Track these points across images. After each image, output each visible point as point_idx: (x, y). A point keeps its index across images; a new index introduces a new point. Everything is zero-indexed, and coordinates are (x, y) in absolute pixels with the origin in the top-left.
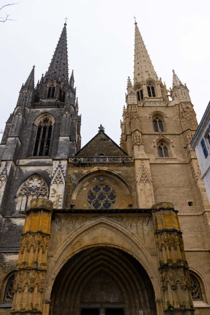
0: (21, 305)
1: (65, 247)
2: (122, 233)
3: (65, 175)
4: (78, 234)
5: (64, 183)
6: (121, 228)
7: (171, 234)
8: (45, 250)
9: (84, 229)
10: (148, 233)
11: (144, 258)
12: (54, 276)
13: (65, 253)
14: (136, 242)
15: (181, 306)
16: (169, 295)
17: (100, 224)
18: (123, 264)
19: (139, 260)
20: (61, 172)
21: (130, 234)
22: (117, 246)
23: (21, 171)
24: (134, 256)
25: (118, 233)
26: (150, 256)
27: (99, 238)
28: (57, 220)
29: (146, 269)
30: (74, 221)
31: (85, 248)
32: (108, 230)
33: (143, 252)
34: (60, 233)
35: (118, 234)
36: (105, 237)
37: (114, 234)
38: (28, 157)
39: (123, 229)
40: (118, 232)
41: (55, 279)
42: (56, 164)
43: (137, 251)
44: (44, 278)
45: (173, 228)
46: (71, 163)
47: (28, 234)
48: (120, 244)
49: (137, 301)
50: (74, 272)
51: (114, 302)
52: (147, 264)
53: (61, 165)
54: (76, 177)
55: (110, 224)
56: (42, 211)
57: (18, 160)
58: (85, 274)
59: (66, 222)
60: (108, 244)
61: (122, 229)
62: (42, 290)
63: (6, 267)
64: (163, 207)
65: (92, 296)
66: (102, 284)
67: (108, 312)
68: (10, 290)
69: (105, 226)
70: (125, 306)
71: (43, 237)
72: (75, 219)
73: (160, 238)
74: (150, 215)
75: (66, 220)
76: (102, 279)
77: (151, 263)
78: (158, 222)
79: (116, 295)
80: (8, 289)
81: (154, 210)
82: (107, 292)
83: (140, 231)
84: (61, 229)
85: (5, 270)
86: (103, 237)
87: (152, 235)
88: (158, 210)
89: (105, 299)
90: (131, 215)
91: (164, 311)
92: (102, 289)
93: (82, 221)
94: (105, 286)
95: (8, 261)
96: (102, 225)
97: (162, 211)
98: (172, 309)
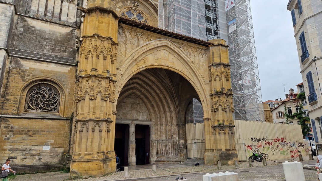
0: (94, 113)
1: (131, 61)
2: (182, 60)
4: (143, 51)
6: (183, 55)
7: (225, 67)
8: (114, 60)
9: (150, 48)
10: (203, 64)
11: (198, 85)
13: (130, 68)
14: (194, 70)
15: (229, 124)
16: (220, 115)
17: (163, 47)
19: (194, 86)
21: (190, 62)
22: (178, 70)
24: (191, 82)
25: (179, 59)
26: (204, 84)
27: (162, 60)
28: (121, 31)
29: (199, 93)
30: (139, 37)
31: (149, 67)
32: (170, 54)
33: (198, 80)
34: (124, 46)
36: (168, 60)
37: (175, 59)
39: (185, 56)
40: (179, 58)
41: (120, 92)
43: (193, 77)
45: (227, 63)
48: (180, 70)
51: (142, 119)
52: (201, 90)
59: (130, 36)
60: (170, 67)
63: (26, 75)
64: (221, 43)
65: (124, 114)
66: (133, 104)
67: (138, 127)
68: (31, 100)
69: (168, 50)
70: (152, 124)
71: (112, 45)
72: (141, 35)
73: (216, 69)
74: (206, 49)
75: (130, 34)
76: (133, 100)
77: (204, 89)
78: (215, 55)
79: (145, 114)
80: (28, 100)
81: (213, 44)
82: (137, 111)
83: (197, 61)
84: (125, 42)
85: (25, 78)
86: (166, 60)
87: (206, 66)
88: (216, 45)
89: (135, 116)
90: (191, 45)
91: (212, 127)
92: (133, 108)
93: (147, 39)
94: (135, 106)
95: (28, 68)
96: (165, 48)
97: (220, 46)
98: (222, 125)
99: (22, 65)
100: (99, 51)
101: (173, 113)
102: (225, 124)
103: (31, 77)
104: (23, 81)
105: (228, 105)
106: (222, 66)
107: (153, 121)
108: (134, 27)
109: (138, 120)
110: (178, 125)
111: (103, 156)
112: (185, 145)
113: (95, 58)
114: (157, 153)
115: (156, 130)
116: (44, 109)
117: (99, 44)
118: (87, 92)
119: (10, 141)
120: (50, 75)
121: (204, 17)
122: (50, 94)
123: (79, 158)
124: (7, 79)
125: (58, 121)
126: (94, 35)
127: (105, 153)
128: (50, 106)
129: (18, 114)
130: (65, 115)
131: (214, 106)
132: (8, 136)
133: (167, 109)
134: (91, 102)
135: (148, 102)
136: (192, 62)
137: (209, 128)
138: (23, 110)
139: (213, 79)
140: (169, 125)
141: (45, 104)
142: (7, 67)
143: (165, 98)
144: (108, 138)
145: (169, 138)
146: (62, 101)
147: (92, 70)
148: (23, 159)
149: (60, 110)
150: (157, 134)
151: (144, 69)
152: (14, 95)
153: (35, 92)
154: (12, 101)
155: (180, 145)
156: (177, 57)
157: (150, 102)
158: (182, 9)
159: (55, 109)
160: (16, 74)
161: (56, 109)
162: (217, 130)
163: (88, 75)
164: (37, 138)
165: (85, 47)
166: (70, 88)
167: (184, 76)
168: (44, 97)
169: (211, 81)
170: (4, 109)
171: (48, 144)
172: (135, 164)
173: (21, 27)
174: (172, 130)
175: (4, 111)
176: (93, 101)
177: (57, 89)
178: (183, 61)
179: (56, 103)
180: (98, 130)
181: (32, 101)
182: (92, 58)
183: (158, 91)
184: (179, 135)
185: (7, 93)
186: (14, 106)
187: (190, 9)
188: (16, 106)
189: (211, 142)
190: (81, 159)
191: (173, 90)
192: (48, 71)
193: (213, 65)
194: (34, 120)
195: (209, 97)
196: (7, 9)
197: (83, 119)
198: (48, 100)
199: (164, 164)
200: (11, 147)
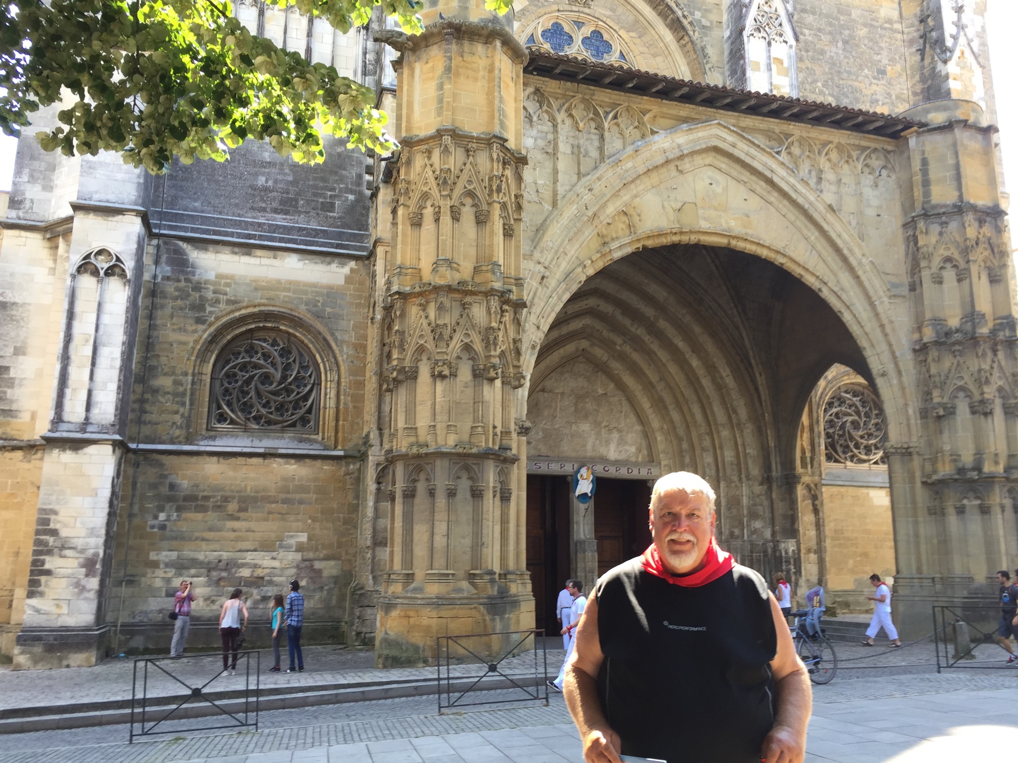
2: (785, 202)
4: (624, 181)
6: (787, 182)
7: (983, 224)
8: (512, 222)
9: (649, 166)
10: (879, 215)
11: (860, 307)
13: (572, 252)
14: (839, 242)
16: (961, 433)
17: (704, 155)
19: (843, 310)
21: (821, 207)
22: (769, 248)
24: (825, 294)
25: (772, 199)
26: (886, 299)
27: (701, 212)
29: (863, 342)
30: (606, 125)
31: (650, 243)
32: (732, 184)
33: (860, 283)
35: (770, 203)
36: (723, 208)
37: (754, 202)
39: (797, 184)
40: (774, 197)
41: (538, 348)
43: (835, 275)
44: (521, 336)
45: (990, 204)
48: (779, 245)
52: (870, 326)
55: (748, 160)
60: (734, 237)
61: (793, 187)
63: (208, 300)
64: (962, 117)
65: (547, 435)
66: (580, 397)
68: (227, 392)
69: (723, 166)
71: (504, 163)
72: (611, 116)
73: (941, 234)
74: (889, 148)
75: (570, 115)
76: (582, 383)
77: (886, 323)
78: (934, 173)
79: (630, 437)
80: (218, 390)
81: (922, 125)
82: (597, 424)
83: (850, 204)
84: (550, 150)
85: (204, 310)
86: (716, 209)
87: (893, 222)
88: (941, 129)
89: (589, 447)
90: (824, 138)
91: (924, 483)
92: (581, 414)
93: (635, 128)
94: (590, 406)
95: (211, 276)
96: (710, 158)
97: (958, 132)
98: (974, 475)
99: (193, 266)
100: (458, 191)
101: (749, 430)
103: (222, 306)
104: (200, 321)
105: (1001, 388)
106: (970, 218)
107: (663, 463)
108: (583, 87)
109: (604, 460)
110: (768, 480)
111: (492, 587)
113: (446, 219)
116: (269, 422)
117: (459, 164)
118: (421, 349)
119: (167, 533)
120: (285, 296)
122: (287, 367)
123: (407, 592)
124: (151, 317)
125: (318, 463)
126: (439, 134)
127: (497, 576)
128: (287, 410)
129: (189, 440)
130: (340, 439)
131: (936, 393)
132: (162, 516)
133: (720, 415)
134: (440, 387)
135: (640, 387)
136: (831, 207)
137: (913, 489)
138: (204, 426)
139: (926, 275)
140: (731, 482)
141: (272, 404)
142: (147, 276)
144: (504, 521)
145: (734, 534)
146: (328, 390)
147: (436, 265)
148: (213, 598)
149: (324, 424)
151: (629, 250)
152: (173, 373)
153: (239, 361)
154: (168, 396)
156: (764, 193)
157: (649, 386)
159: (304, 421)
160: (175, 300)
161: (309, 422)
162: (952, 495)
163: (424, 285)
164: (252, 525)
165: (409, 183)
166: (353, 344)
167: (797, 271)
168: (266, 378)
169: (918, 287)
170: (145, 423)
171: (290, 547)
174: (745, 502)
175: (146, 430)
176: (444, 382)
177: (309, 348)
178: (791, 208)
179: (306, 398)
180: (468, 489)
181: (230, 394)
182: (437, 220)
183: (681, 344)
184: (774, 521)
185: (152, 368)
186: (176, 412)
188: (182, 410)
189: (923, 548)
190: (413, 595)
191: (744, 334)
192: (279, 282)
193: (926, 215)
194: (240, 460)
195: (909, 356)
197: (415, 450)
198: (282, 389)
200: (174, 555)
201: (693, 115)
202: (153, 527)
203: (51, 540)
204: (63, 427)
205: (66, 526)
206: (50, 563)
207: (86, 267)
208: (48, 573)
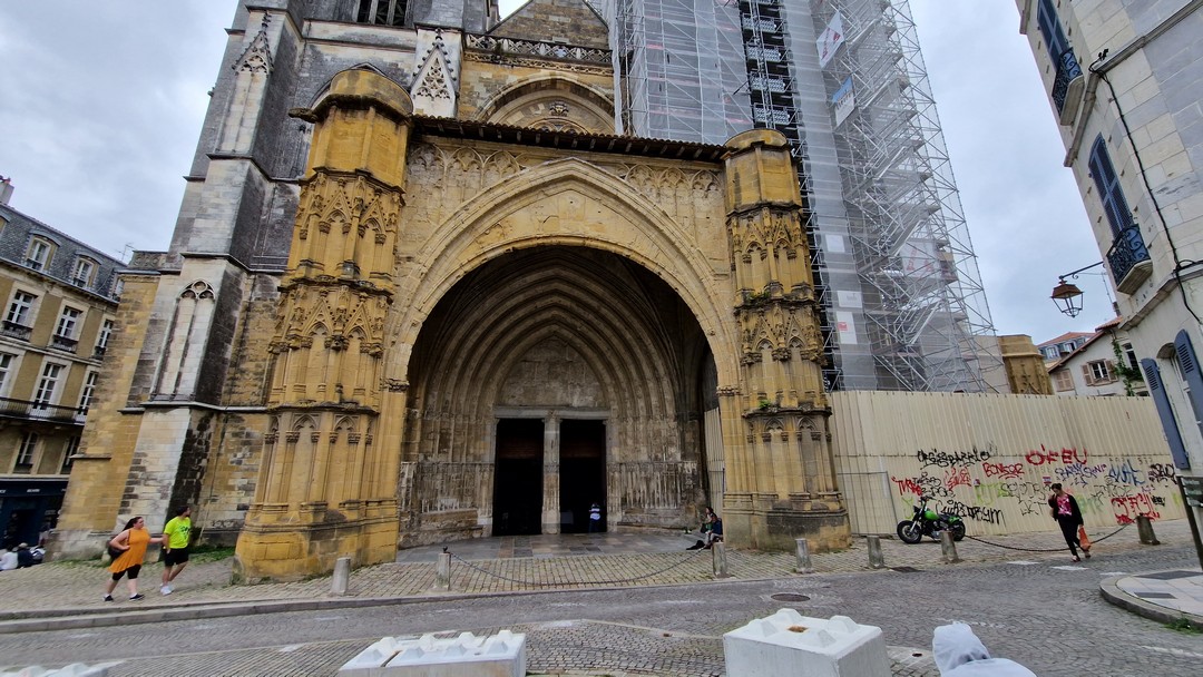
0: (301, 388)
1: (455, 234)
2: (631, 212)
3: (454, 74)
4: (495, 202)
5: (453, 97)
6: (630, 197)
7: (781, 215)
8: (384, 233)
9: (516, 191)
10: (708, 218)
11: (692, 285)
12: (421, 318)
13: (453, 255)
14: (672, 237)
15: (800, 404)
16: (766, 376)
17: (564, 182)
18: (610, 316)
19: (678, 287)
20: (442, 64)
21: (657, 214)
22: (616, 244)
23: (317, 56)
24: (664, 276)
26: (712, 278)
27: (562, 222)
28: (429, 157)
29: (695, 311)
30: (483, 165)
31: (517, 246)
32: (588, 201)
33: (691, 267)
34: (436, 194)
35: (619, 214)
36: (580, 218)
37: (607, 213)
38: (340, 18)
39: (638, 199)
40: (621, 209)
41: (421, 325)
42: (424, 40)
43: (673, 262)
44: (383, 316)
45: (787, 201)
46: (473, 50)
47: (321, 177)
48: (625, 242)
49: (641, 404)
50: (479, 331)
51: (581, 405)
52: (701, 298)
53: (442, 45)
54: (488, 91)
55: (598, 184)
56: (372, 110)
57: (306, 24)
58: (509, 338)
59: (456, 165)
60: (588, 238)
61: (635, 201)
62: (377, 350)
65: (527, 391)
66: (552, 364)
67: (567, 427)
70: (610, 415)
71: (375, 191)
72: (488, 159)
73: (748, 226)
74: (713, 169)
75: (457, 161)
76: (553, 354)
77: (712, 295)
78: (744, 183)
79: (588, 391)
81: (734, 150)
82: (565, 382)
83: (684, 211)
84: (439, 185)
86: (574, 219)
87: (718, 223)
88: (745, 151)
89: (558, 398)
90: (662, 165)
91: (743, 417)
92: (552, 375)
93: (508, 166)
94: (559, 369)
96: (571, 185)
97: (758, 151)
98: (775, 410)
100: (328, 211)
101: (665, 382)
102: (782, 406)
105: (795, 339)
106: (765, 211)
107: (612, 407)
108: (464, 140)
109: (568, 406)
110: (678, 418)
112: (703, 475)
114: (624, 501)
115: (623, 432)
117: (331, 192)
119: (242, 467)
121: (745, 95)
124: (245, 324)
131: (747, 345)
132: (239, 455)
133: (648, 373)
135: (595, 355)
136: (666, 214)
137: (736, 421)
139: (739, 257)
140: (656, 419)
142: (245, 298)
143: (639, 339)
145: (656, 457)
150: (626, 444)
151: (502, 251)
152: (256, 360)
154: (251, 374)
155: (683, 476)
156: (615, 207)
157: (601, 355)
158: (670, 86)
160: (262, 312)
162: (759, 425)
167: (640, 260)
170: (234, 393)
172: (555, 530)
173: (280, 207)
174: (664, 433)
175: (235, 398)
178: (635, 216)
180: (309, 435)
184: (683, 447)
185: (243, 357)
186: (256, 385)
187: (698, 81)
188: (259, 384)
193: (736, 214)
195: (729, 317)
196: (236, 170)
199: (640, 532)
200: (245, 482)
201: (554, 155)
202: (232, 462)
203: (140, 474)
204: (158, 397)
205: (151, 464)
206: (137, 490)
207: (188, 293)
208: (135, 497)
